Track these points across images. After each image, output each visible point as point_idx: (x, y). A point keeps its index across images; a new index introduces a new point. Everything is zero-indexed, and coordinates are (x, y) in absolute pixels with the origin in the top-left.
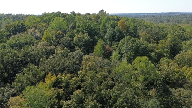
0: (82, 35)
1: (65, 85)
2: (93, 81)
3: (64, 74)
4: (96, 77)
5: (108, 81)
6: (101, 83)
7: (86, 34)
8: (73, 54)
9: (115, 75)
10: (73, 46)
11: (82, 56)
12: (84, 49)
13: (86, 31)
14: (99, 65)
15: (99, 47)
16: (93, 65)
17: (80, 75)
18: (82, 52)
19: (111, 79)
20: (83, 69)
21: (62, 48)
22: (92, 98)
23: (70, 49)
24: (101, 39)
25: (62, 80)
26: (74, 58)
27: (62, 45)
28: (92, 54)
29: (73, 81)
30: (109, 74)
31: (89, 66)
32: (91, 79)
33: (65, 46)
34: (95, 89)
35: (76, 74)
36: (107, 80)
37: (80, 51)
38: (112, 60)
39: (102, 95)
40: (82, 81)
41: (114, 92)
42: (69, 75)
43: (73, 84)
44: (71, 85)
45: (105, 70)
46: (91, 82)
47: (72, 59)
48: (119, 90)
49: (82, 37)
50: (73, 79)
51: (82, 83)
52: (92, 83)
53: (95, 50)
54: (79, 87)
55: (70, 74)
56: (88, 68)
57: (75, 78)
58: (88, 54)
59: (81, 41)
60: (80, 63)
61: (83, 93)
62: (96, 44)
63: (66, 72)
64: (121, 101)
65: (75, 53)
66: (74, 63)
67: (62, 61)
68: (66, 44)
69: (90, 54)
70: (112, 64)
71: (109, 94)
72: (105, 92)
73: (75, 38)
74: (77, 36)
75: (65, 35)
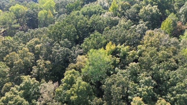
0: (150, 8)
1: (122, 55)
2: (153, 58)
3: (123, 45)
4: (157, 54)
5: (171, 62)
6: (161, 62)
7: (155, 6)
8: (136, 27)
9: (181, 57)
10: (137, 19)
11: (145, 31)
12: (149, 23)
13: (157, 3)
14: (163, 43)
15: (169, 23)
16: (155, 42)
17: (139, 49)
18: (145, 26)
19: (175, 60)
20: (143, 44)
21: (126, 20)
22: (147, 74)
23: (134, 22)
24: (172, 14)
25: (120, 50)
26: (136, 31)
27: (127, 17)
28: (158, 29)
29: (131, 53)
30: (174, 55)
31: (151, 42)
32: (150, 55)
33: (129, 18)
34: (152, 66)
35: (135, 48)
36: (169, 61)
37: (144, 25)
38: (181, 40)
39: (159, 74)
40: (140, 55)
41: (174, 74)
42: (127, 47)
43: (130, 56)
44: (128, 56)
45: (169, 50)
46: (149, 58)
47: (134, 32)
48: (182, 75)
49: (150, 9)
50: (131, 52)
51: (139, 58)
52: (150, 60)
53: (162, 26)
54: (136, 61)
55: (129, 46)
56: (149, 44)
57: (133, 51)
58: (153, 30)
59: (147, 15)
60: (141, 37)
61: (139, 67)
62: (165, 19)
63: (125, 44)
64: (182, 86)
65: (138, 26)
66: (135, 36)
67: (124, 33)
68: (131, 16)
69: (155, 29)
70: (180, 44)
71: (168, 74)
72: (164, 72)
73: (141, 10)
74: (145, 8)
75: (131, 7)
